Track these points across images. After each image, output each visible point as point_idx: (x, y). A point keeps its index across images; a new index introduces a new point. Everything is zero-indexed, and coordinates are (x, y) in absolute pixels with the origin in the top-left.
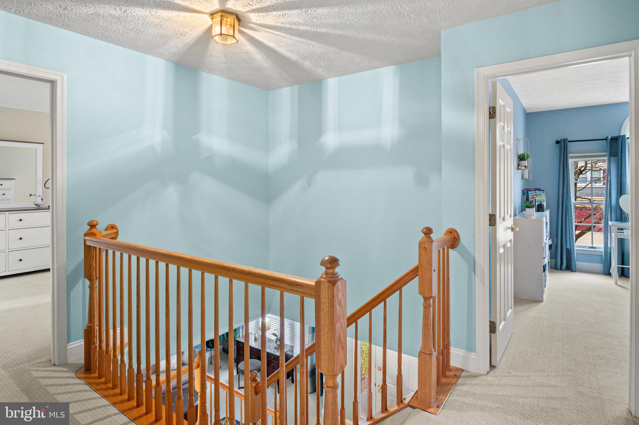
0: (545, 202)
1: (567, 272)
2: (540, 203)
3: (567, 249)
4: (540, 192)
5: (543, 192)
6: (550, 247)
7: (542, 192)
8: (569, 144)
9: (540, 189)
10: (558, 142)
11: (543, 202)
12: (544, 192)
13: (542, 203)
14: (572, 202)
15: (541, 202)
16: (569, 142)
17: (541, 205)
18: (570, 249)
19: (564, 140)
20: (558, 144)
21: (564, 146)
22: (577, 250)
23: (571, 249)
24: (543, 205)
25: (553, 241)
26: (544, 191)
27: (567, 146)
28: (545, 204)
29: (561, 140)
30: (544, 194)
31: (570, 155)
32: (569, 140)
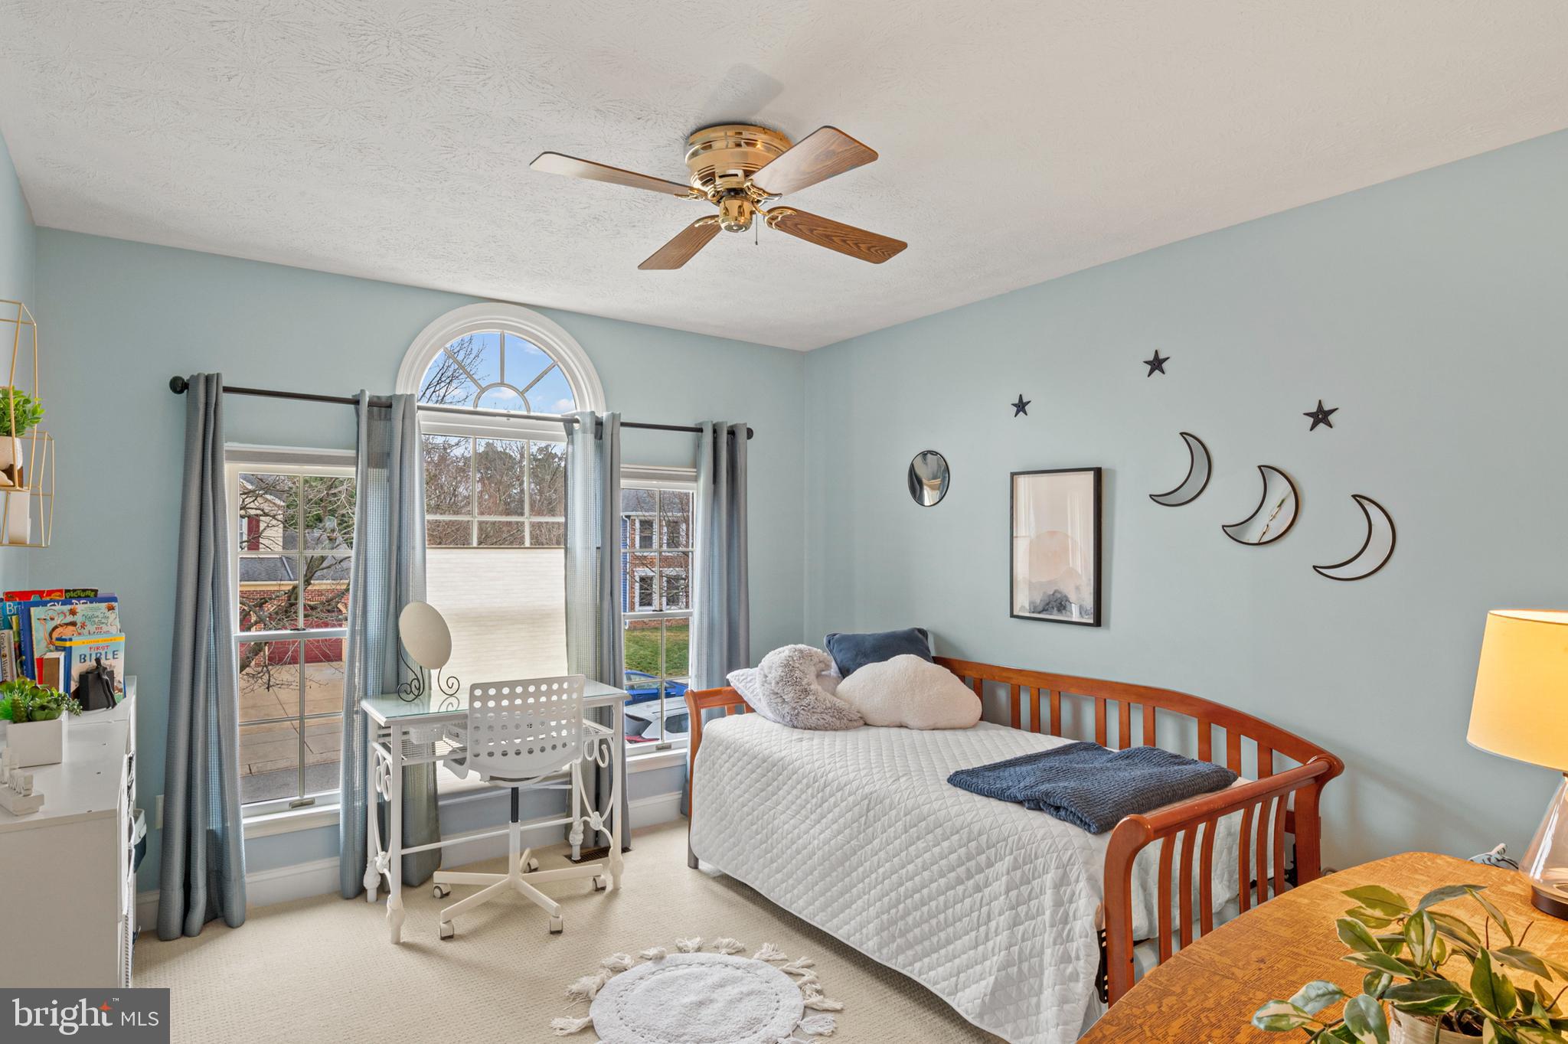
0: (121, 656)
1: (212, 939)
2: (94, 664)
3: (211, 835)
4: (95, 605)
5: (111, 608)
6: (141, 848)
7: (104, 605)
8: (226, 398)
9: (96, 591)
10: (179, 386)
11: (110, 656)
12: (115, 604)
13: (103, 662)
14: (233, 635)
15: (98, 660)
16: (227, 390)
17: (99, 676)
18: (219, 832)
19: (208, 379)
20: (181, 392)
21: (207, 404)
22: (249, 828)
23: (224, 829)
24: (111, 674)
25: (149, 822)
26: (115, 599)
27: (216, 404)
28: (117, 666)
29: (195, 378)
30: (113, 616)
31: (227, 446)
32: (226, 382)
